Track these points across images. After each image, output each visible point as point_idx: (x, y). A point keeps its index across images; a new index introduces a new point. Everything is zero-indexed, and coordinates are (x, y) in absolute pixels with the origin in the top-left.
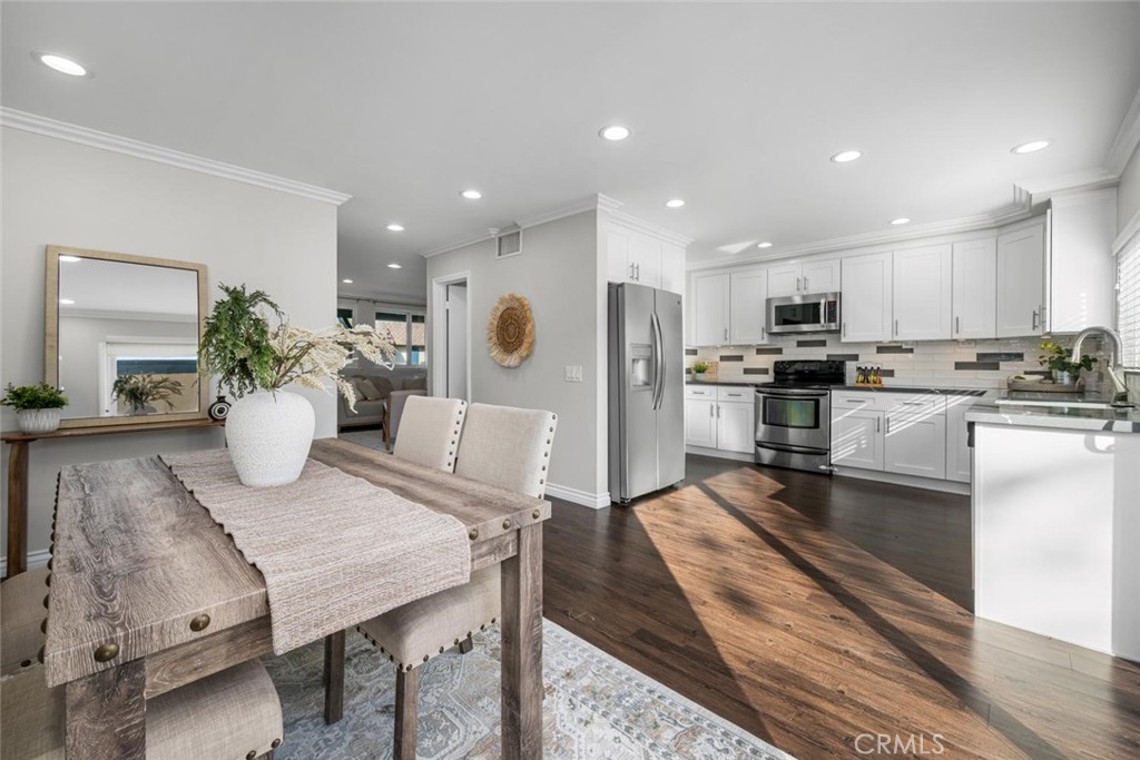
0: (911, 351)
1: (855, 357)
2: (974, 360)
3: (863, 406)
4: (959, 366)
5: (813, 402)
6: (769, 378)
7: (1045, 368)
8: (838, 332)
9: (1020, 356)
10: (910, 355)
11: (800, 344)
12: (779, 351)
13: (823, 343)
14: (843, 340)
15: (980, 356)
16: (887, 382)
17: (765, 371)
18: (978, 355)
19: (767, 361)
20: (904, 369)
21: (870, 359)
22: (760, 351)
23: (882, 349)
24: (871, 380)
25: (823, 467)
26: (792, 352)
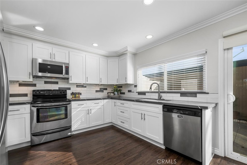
0: (86, 87)
1: (69, 89)
2: (99, 90)
3: (83, 106)
4: (97, 91)
5: (64, 108)
6: (29, 98)
7: (113, 92)
8: (68, 79)
9: (106, 89)
10: (85, 88)
11: (46, 82)
12: (35, 85)
13: (57, 83)
14: (70, 82)
15: (100, 89)
16: (81, 97)
17: (26, 95)
18: (100, 88)
19: (28, 90)
20: (85, 93)
21: (75, 89)
22: (21, 85)
23: (77, 86)
24: (76, 97)
25: (69, 134)
26: (41, 86)
